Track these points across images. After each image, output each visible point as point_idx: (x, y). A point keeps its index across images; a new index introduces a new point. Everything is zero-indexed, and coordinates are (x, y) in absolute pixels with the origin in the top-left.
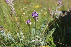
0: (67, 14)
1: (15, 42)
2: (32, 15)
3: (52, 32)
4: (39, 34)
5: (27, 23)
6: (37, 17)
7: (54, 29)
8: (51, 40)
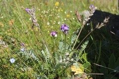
0: (103, 25)
1: (39, 62)
2: (61, 29)
3: (84, 47)
4: (69, 49)
5: (52, 35)
6: (67, 30)
7: (86, 43)
8: (85, 56)
